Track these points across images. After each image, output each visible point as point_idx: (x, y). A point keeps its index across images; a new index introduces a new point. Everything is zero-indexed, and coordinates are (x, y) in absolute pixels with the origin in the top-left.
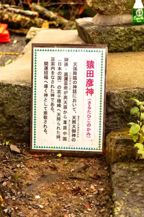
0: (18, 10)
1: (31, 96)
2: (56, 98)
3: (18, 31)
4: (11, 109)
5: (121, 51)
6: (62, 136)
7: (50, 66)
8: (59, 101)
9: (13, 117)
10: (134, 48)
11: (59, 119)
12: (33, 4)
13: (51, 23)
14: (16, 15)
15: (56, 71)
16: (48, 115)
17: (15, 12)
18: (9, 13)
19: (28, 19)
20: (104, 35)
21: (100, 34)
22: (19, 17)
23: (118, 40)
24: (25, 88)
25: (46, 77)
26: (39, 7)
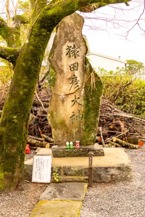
0: (35, 138)
1: (32, 168)
2: (39, 168)
3: (34, 148)
4: (27, 172)
5: (62, 157)
6: (40, 178)
7: (38, 160)
8: (40, 169)
9: (28, 173)
10: (65, 156)
11: (39, 174)
12: (43, 135)
13: (51, 144)
14: (34, 140)
15: (39, 161)
16: (37, 173)
17: (33, 138)
18: (31, 139)
19: (39, 142)
20: (56, 152)
21: (55, 152)
22: (35, 141)
23: (60, 154)
24: (31, 166)
25: (37, 163)
26: (45, 136)
